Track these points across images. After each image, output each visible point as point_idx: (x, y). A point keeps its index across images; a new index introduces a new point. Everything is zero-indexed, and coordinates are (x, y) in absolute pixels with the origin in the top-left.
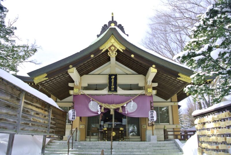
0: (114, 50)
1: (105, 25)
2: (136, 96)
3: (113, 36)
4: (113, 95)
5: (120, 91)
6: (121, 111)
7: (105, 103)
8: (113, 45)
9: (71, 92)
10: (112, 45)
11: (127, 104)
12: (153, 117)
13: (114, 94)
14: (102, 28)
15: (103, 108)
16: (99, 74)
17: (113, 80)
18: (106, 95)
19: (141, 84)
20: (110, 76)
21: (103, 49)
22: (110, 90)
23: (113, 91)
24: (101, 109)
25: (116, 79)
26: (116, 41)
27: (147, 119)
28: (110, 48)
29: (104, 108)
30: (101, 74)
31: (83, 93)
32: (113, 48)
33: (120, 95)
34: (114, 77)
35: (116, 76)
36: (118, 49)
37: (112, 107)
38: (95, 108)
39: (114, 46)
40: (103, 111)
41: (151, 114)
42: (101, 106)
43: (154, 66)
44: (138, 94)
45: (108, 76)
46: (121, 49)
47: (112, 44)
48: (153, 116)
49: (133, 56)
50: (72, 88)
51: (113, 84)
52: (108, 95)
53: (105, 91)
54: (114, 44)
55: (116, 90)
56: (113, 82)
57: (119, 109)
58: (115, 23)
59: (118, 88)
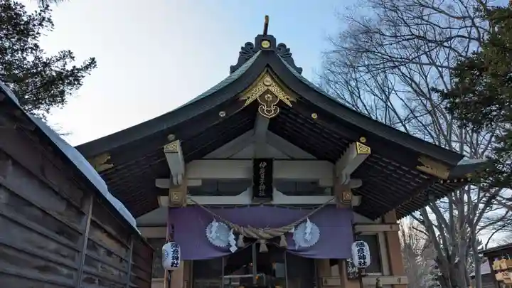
0: (272, 102)
1: (249, 44)
2: (316, 210)
3: (267, 71)
4: (262, 206)
5: (279, 198)
6: (283, 243)
8: (268, 89)
9: (163, 200)
10: (268, 91)
11: (296, 227)
12: (364, 258)
13: (265, 205)
14: (240, 50)
15: (241, 237)
16: (228, 159)
17: (262, 171)
18: (246, 206)
19: (325, 182)
20: (257, 162)
21: (246, 100)
22: (256, 194)
23: (263, 197)
24: (236, 239)
25: (269, 169)
26: (275, 82)
27: (344, 263)
28: (262, 96)
29: (245, 237)
30: (234, 157)
31: (193, 203)
32: (269, 97)
33: (280, 206)
34: (265, 164)
35: (270, 162)
36: (280, 100)
37: (264, 234)
38: (220, 236)
39: (272, 93)
40: (241, 244)
41: (359, 251)
42: (237, 234)
43: (363, 139)
44: (321, 205)
45: (250, 164)
46: (288, 99)
47: (266, 88)
48: (365, 254)
49: (314, 116)
50: (165, 192)
51: (262, 181)
52: (252, 208)
53: (244, 199)
54: (270, 88)
55: (269, 195)
56: (263, 177)
57: (279, 238)
58: (272, 40)
59: (275, 190)
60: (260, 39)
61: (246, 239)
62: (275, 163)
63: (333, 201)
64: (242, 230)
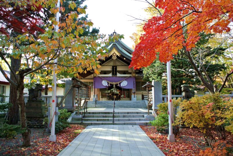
3: (114, 48)
5: (119, 75)
6: (119, 85)
7: (111, 82)
10: (114, 53)
13: (115, 77)
15: (109, 84)
16: (106, 66)
17: (114, 69)
19: (130, 71)
20: (113, 67)
21: (109, 55)
22: (113, 74)
25: (116, 69)
26: (116, 50)
27: (132, 90)
28: (113, 54)
31: (99, 76)
32: (114, 54)
33: (119, 77)
34: (115, 67)
35: (116, 67)
36: (117, 55)
37: (114, 83)
38: (105, 83)
39: (115, 53)
40: (109, 85)
44: (128, 77)
45: (111, 67)
46: (119, 55)
49: (125, 59)
51: (114, 71)
52: (112, 77)
53: (110, 75)
55: (116, 74)
56: (114, 70)
57: (118, 84)
58: (116, 33)
59: (117, 73)
60: (114, 33)
61: (110, 84)
62: (117, 66)
63: (131, 76)
64: (110, 82)
